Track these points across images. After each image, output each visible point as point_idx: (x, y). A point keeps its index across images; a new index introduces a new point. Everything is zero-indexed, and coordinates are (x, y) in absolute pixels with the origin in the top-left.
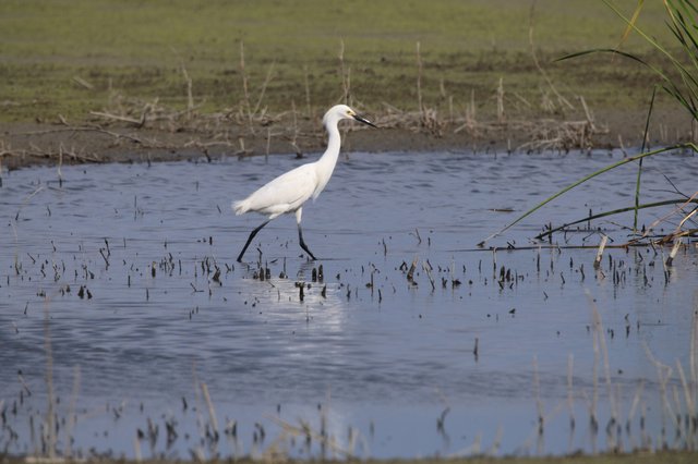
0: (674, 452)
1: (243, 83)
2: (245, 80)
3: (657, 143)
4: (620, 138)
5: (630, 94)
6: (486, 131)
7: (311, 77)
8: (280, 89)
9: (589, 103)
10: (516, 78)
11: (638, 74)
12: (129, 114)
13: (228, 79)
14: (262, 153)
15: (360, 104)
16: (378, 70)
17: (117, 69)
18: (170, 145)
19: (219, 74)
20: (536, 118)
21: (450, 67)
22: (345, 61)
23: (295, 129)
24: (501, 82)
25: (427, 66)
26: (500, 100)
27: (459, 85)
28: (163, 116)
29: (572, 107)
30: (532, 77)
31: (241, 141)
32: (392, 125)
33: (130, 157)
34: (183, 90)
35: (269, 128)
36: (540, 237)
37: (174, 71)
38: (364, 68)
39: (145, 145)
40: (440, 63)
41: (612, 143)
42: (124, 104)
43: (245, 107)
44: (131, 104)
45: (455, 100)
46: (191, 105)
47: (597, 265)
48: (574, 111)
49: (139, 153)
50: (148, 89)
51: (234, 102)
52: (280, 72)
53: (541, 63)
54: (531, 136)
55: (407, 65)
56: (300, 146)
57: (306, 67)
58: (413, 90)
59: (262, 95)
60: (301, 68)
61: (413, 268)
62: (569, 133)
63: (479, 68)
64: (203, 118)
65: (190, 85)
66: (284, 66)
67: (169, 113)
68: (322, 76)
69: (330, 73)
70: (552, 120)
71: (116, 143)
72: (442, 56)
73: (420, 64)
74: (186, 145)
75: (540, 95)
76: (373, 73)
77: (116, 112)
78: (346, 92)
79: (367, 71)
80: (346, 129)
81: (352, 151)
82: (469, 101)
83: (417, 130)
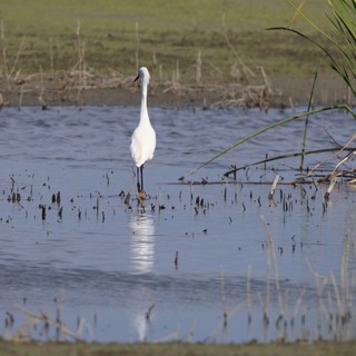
0: (326, 342)
1: (2, 51)
2: (4, 49)
3: (319, 103)
4: (290, 99)
5: (299, 66)
6: (187, 92)
7: (55, 48)
8: (30, 56)
9: (267, 72)
10: (211, 52)
11: (306, 50)
14: (16, 105)
15: (92, 69)
16: (106, 44)
20: (226, 82)
21: (161, 42)
22: (82, 36)
23: (41, 87)
24: (200, 54)
25: (144, 41)
26: (199, 69)
27: (167, 56)
29: (254, 74)
30: (224, 51)
32: (116, 85)
35: (22, 86)
36: (227, 175)
38: (95, 41)
40: (153, 39)
41: (284, 104)
43: (4, 69)
45: (164, 68)
47: (271, 197)
48: (255, 78)
53: (231, 41)
54: (222, 97)
55: (128, 40)
56: (45, 100)
57: (51, 40)
58: (132, 59)
59: (16, 61)
60: (47, 40)
61: (129, 195)
62: (251, 95)
63: (183, 43)
66: (34, 39)
68: (63, 48)
69: (69, 45)
70: (238, 85)
72: (155, 33)
73: (138, 39)
75: (230, 65)
76: (102, 46)
78: (81, 60)
79: (97, 44)
80: (80, 88)
81: (84, 105)
82: (175, 68)
83: (134, 89)
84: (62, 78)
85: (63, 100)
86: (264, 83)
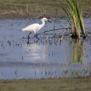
0: (61, 78)
3: (58, 17)
4: (51, 16)
5: (53, 8)
6: (24, 15)
9: (45, 9)
10: (30, 5)
11: (55, 4)
16: (4, 3)
20: (34, 12)
21: (17, 3)
24: (27, 5)
25: (13, 3)
26: (27, 9)
27: (19, 6)
29: (41, 10)
30: (33, 4)
32: (6, 14)
36: (35, 36)
38: (1, 3)
41: (49, 17)
45: (18, 9)
47: (46, 41)
53: (35, 2)
54: (33, 16)
55: (9, 2)
58: (10, 7)
61: (10, 42)
62: (41, 15)
63: (23, 3)
70: (37, 13)
73: (12, 2)
75: (35, 8)
79: (1, 4)
82: (21, 9)
83: (11, 15)
86: (44, 12)
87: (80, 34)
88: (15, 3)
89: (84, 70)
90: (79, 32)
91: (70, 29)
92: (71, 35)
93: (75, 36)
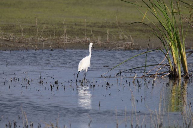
1: (36, 29)
2: (37, 29)
3: (151, 48)
4: (141, 47)
5: (144, 35)
6: (103, 44)
7: (55, 28)
8: (47, 31)
9: (132, 37)
10: (112, 30)
11: (146, 29)
12: (5, 37)
13: (33, 28)
14: (41, 49)
15: (69, 36)
16: (74, 27)
17: (2, 25)
18: (16, 46)
19: (30, 27)
20: (118, 41)
21: (94, 26)
22: (65, 24)
23: (50, 42)
24: (108, 31)
25: (88, 26)
26: (108, 36)
27: (97, 31)
28: (15, 38)
30: (117, 30)
31: (36, 46)
32: (77, 42)
33: (6, 49)
34: (20, 31)
35: (44, 42)
36: (118, 74)
37: (18, 26)
38: (70, 26)
39: (9, 46)
40: (91, 25)
41: (139, 48)
42: (4, 34)
43: (37, 36)
44: (6, 35)
45: (95, 36)
46: (22, 35)
47: (134, 82)
48: (128, 39)
49: (8, 48)
50: (11, 31)
51: (34, 35)
52: (47, 27)
53: (119, 26)
54: (116, 46)
55: (82, 26)
56: (52, 47)
57: (54, 26)
58: (83, 33)
59: (42, 33)
60: (53, 26)
61: (82, 81)
62: (127, 45)
63: (102, 27)
64: (25, 39)
65: (22, 30)
66: (48, 25)
67: (16, 37)
68: (58, 28)
69: (60, 27)
70: (122, 42)
71: (1, 45)
72: (92, 23)
73: (86, 25)
74: (21, 46)
75: (119, 35)
76: (72, 28)
77: (2, 36)
78: (65, 33)
79: (71, 27)
80: (65, 43)
81: (66, 49)
82: (99, 36)
83: (84, 43)
84: (58, 39)
85: (58, 47)
86: (131, 41)
87: (182, 72)
88: (91, 26)
89: (186, 124)
90: (179, 70)
91: (167, 65)
92: (169, 74)
93: (173, 76)
